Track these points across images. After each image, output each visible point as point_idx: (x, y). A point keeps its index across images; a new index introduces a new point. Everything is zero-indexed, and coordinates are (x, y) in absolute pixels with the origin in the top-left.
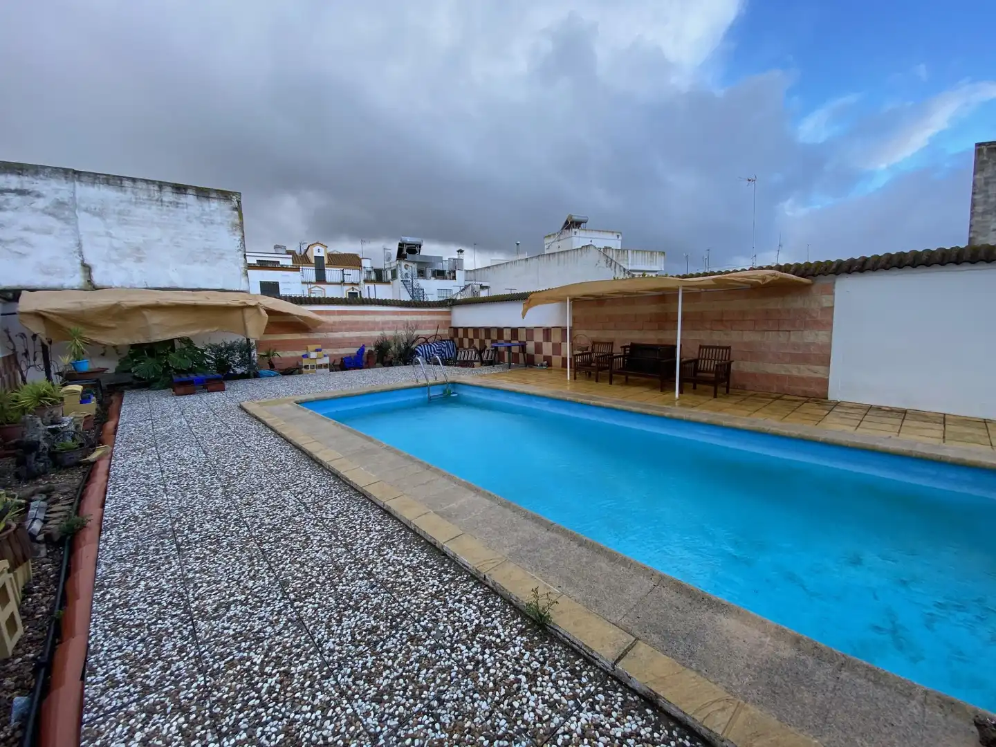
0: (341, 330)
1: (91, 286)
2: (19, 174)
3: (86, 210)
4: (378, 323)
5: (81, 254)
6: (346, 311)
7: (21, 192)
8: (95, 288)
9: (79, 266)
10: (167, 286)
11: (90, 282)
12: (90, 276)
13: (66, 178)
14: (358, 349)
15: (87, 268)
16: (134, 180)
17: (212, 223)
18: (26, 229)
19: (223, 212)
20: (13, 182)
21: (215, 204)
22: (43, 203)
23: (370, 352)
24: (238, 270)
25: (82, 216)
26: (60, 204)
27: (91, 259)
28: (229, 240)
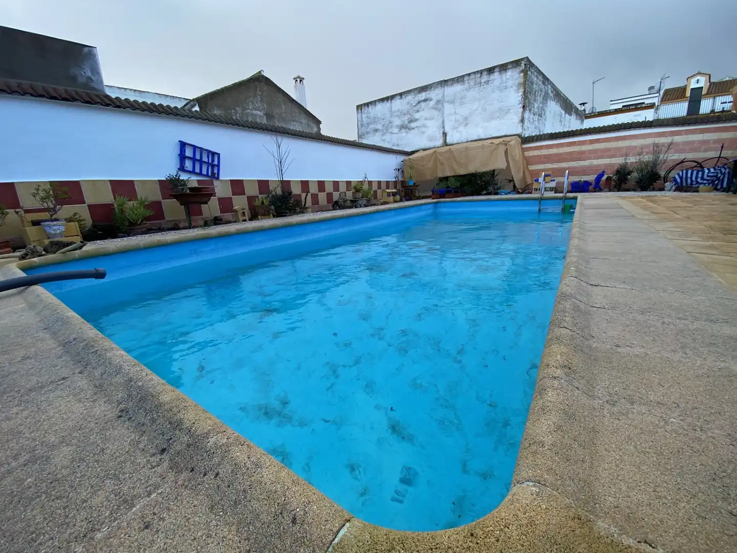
0: (590, 159)
1: (445, 144)
2: (425, 91)
3: (448, 102)
4: (635, 147)
5: (444, 128)
6: (608, 138)
7: (425, 100)
8: (447, 145)
9: (442, 134)
10: (477, 138)
11: (445, 141)
12: (446, 139)
13: (441, 86)
14: (596, 176)
15: (445, 134)
16: (469, 75)
17: (506, 88)
18: (426, 119)
19: (514, 77)
20: (423, 96)
21: (509, 73)
22: (432, 103)
23: (609, 179)
24: (517, 119)
25: (446, 105)
26: (438, 102)
27: (447, 130)
28: (515, 97)
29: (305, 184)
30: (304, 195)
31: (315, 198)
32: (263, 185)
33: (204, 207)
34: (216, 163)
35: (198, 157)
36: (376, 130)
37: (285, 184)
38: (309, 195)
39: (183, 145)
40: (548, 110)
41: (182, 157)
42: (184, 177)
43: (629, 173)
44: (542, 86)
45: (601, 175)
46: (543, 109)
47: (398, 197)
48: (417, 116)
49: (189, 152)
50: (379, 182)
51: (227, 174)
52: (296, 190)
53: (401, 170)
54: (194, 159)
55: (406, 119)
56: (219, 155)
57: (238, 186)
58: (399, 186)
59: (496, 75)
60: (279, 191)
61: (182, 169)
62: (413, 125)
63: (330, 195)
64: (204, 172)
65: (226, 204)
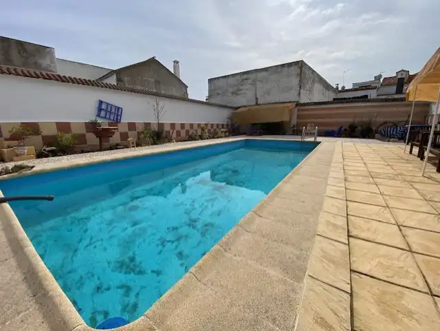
0: (335, 118)
1: (257, 104)
2: (247, 74)
3: (259, 81)
5: (256, 95)
7: (247, 79)
9: (255, 98)
10: (274, 102)
12: (257, 101)
13: (255, 72)
14: (338, 128)
15: (257, 99)
17: (291, 76)
18: (247, 90)
19: (295, 70)
20: (245, 76)
21: (293, 68)
22: (250, 81)
23: (345, 130)
24: (296, 93)
25: (258, 83)
26: (254, 81)
27: (258, 96)
28: (295, 81)
29: (173, 125)
30: (171, 131)
31: (178, 133)
32: (147, 125)
33: (110, 138)
34: (120, 113)
35: (109, 109)
36: (219, 94)
37: (161, 125)
38: (175, 131)
39: (101, 102)
40: (314, 88)
41: (100, 110)
42: (99, 121)
43: (356, 127)
44: (311, 75)
45: (342, 127)
46: (312, 88)
47: (227, 134)
48: (241, 88)
49: (104, 107)
50: (218, 125)
51: (126, 119)
52: (167, 128)
53: (231, 118)
54: (106, 111)
55: (235, 89)
56: (122, 109)
57: (132, 126)
58: (229, 127)
59: (286, 68)
60: (156, 129)
61: (98, 115)
62: (239, 92)
63: (187, 132)
64: (112, 118)
65: (124, 136)
